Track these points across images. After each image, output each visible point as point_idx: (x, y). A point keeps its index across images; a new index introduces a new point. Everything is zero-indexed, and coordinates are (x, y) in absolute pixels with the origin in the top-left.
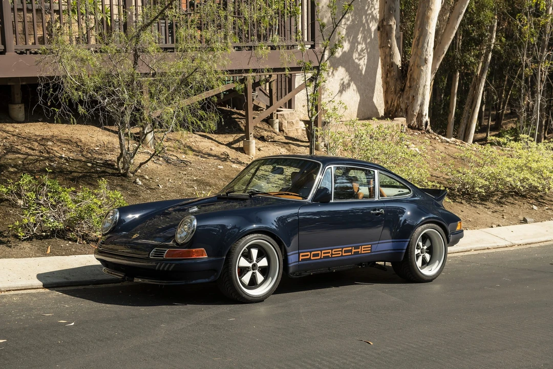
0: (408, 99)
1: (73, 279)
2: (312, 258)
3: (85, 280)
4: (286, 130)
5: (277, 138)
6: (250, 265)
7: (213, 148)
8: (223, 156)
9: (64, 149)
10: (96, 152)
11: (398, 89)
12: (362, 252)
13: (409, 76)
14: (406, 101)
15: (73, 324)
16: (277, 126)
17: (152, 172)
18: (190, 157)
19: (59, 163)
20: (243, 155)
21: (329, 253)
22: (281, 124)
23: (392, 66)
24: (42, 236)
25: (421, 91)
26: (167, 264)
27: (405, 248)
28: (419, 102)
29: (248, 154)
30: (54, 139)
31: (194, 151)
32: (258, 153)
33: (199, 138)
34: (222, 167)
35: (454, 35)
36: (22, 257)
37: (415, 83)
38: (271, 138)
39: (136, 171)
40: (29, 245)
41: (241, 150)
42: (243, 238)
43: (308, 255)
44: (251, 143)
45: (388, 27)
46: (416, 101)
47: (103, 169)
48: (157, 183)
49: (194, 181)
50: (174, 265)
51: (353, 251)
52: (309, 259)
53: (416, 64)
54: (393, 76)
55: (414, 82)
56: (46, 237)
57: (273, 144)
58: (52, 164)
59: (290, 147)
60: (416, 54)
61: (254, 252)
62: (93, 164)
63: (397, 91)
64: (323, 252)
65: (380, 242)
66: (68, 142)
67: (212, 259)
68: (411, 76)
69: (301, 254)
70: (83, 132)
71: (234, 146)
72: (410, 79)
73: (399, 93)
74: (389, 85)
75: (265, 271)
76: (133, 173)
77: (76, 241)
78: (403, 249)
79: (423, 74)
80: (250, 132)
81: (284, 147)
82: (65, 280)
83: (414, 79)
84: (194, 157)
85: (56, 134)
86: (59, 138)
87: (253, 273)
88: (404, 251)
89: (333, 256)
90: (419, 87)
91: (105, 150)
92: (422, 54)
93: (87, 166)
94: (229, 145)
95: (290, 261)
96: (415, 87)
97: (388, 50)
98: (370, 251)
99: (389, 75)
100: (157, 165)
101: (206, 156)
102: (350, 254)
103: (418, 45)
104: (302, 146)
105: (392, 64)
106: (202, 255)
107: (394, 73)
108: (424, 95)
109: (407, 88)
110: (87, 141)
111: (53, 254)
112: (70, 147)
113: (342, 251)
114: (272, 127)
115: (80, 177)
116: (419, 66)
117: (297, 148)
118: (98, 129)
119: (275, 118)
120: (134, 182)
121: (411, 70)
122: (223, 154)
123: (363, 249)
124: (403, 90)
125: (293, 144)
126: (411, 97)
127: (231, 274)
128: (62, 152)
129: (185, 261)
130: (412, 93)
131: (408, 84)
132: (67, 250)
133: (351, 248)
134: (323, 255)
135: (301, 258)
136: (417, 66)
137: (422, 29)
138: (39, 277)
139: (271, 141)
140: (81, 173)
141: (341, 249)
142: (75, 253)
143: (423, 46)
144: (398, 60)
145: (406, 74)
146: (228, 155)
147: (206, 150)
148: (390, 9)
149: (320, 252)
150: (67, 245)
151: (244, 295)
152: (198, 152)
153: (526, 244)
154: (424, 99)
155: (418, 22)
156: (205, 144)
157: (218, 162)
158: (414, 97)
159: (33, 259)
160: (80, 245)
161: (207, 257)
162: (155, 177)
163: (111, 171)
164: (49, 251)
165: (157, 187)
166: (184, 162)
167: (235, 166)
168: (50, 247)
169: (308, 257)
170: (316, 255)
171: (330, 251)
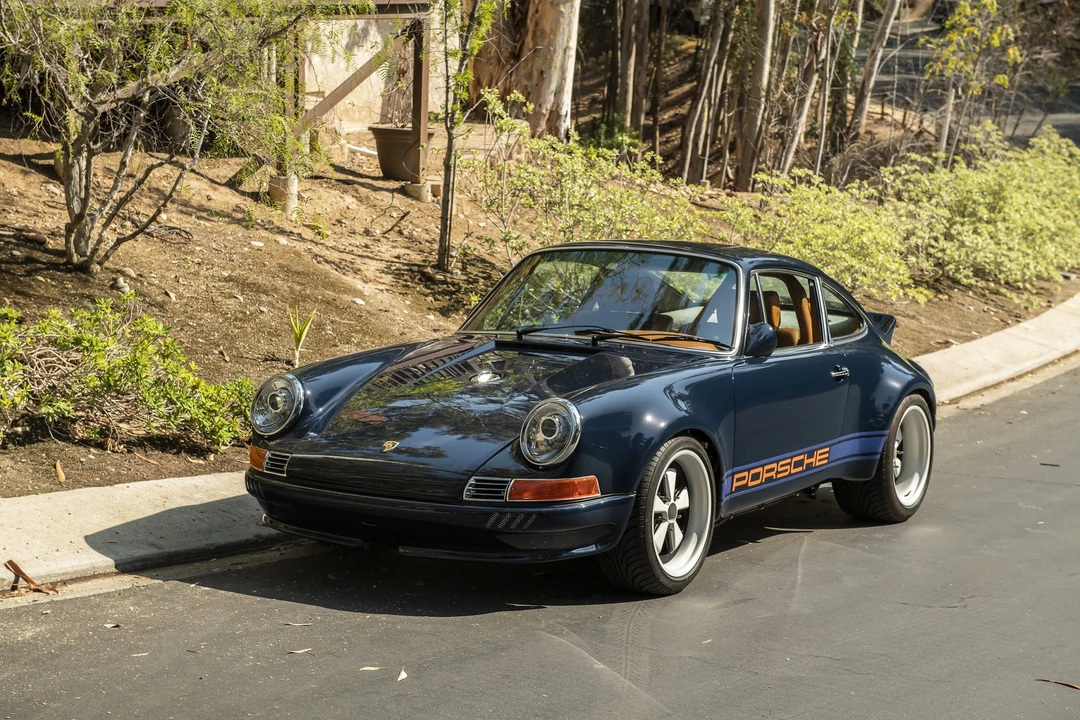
0: (529, 76)
2: (750, 484)
4: (324, 149)
5: (317, 168)
6: (666, 508)
7: (211, 196)
8: (239, 216)
11: (505, 53)
12: (818, 464)
13: (530, 24)
14: (525, 82)
15: (403, 675)
18: (177, 218)
21: (774, 469)
25: (558, 61)
26: (517, 513)
27: (880, 450)
28: (553, 86)
29: (285, 210)
31: (173, 201)
33: (169, 169)
34: (261, 244)
37: (546, 43)
39: (107, 256)
40: (9, 462)
42: (662, 448)
43: (744, 478)
44: (290, 183)
46: (546, 81)
47: (24, 252)
48: (158, 286)
49: (226, 280)
50: (534, 517)
52: (746, 486)
55: (543, 39)
56: (28, 438)
57: (321, 185)
59: (356, 191)
61: (672, 479)
63: (503, 60)
64: (766, 468)
65: (841, 438)
67: (609, 498)
68: (537, 24)
69: (736, 477)
71: (243, 187)
72: (534, 32)
73: (507, 61)
75: (684, 518)
76: (100, 264)
77: (103, 446)
78: (876, 454)
79: (564, 22)
81: (345, 192)
82: (154, 550)
83: (543, 32)
84: (184, 217)
87: (669, 525)
88: (878, 457)
90: (555, 51)
95: (723, 494)
96: (544, 52)
98: (826, 461)
101: (204, 215)
102: (800, 469)
104: (381, 189)
106: (591, 492)
108: (563, 70)
109: (526, 53)
111: (74, 483)
113: (790, 464)
116: (555, 4)
120: (111, 287)
121: (537, 11)
122: (237, 209)
123: (818, 458)
124: (516, 56)
125: (362, 185)
126: (535, 74)
129: (557, 508)
130: (539, 63)
131: (529, 42)
132: (99, 469)
133: (802, 457)
134: (766, 475)
135: (735, 485)
136: (552, 3)
141: (789, 461)
142: (120, 478)
145: (524, 20)
147: (198, 198)
149: (761, 469)
150: (91, 456)
151: (663, 577)
154: (563, 78)
157: (239, 230)
158: (542, 73)
159: (42, 498)
160: (116, 456)
161: (599, 495)
162: (145, 272)
163: (44, 257)
164: (62, 477)
165: (167, 298)
166: (178, 231)
167: (283, 240)
168: (58, 464)
169: (744, 482)
170: (756, 477)
171: (775, 465)
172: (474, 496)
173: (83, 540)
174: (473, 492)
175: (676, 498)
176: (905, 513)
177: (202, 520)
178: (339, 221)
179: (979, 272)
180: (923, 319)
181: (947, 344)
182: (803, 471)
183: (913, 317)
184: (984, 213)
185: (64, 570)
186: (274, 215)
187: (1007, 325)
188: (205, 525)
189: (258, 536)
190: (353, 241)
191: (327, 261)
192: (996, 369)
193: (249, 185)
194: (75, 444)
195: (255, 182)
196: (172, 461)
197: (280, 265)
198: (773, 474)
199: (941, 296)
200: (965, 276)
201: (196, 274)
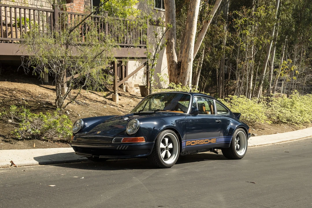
0: (182, 78)
1: (54, 160)
2: (192, 145)
3: (60, 160)
4: (129, 91)
5: (126, 94)
6: (165, 147)
7: (98, 98)
8: (103, 102)
9: (23, 95)
10: (40, 98)
11: (176, 74)
12: (213, 142)
13: (182, 67)
14: (181, 80)
15: (83, 178)
16: (124, 89)
17: (72, 108)
18: (87, 102)
19: (23, 102)
20: (112, 102)
21: (199, 142)
22: (127, 88)
23: (173, 62)
24: (28, 138)
25: (188, 75)
26: (124, 146)
27: (231, 141)
28: (187, 80)
29: (115, 102)
30: (16, 90)
31: (88, 99)
32: (120, 101)
33: (89, 93)
34: (106, 107)
35: (198, 49)
36: (21, 149)
37: (185, 71)
38: (124, 94)
39: (65, 107)
40: (22, 143)
41: (111, 99)
42: (163, 132)
43: (190, 143)
44: (116, 96)
45: (171, 43)
46: (186, 79)
47: (47, 106)
48: (77, 113)
49: (94, 113)
50: (128, 146)
51: (209, 141)
52: (190, 145)
53: (185, 61)
54: (174, 67)
55: (184, 70)
56: (30, 139)
57: (126, 97)
58: (19, 102)
59: (134, 99)
60: (185, 56)
61: (167, 140)
62: (40, 103)
63: (176, 75)
64: (196, 141)
65: (220, 137)
66: (24, 92)
67: (148, 143)
68: (183, 67)
69: (187, 142)
70: (30, 87)
71: (107, 97)
72: (183, 69)
73: (177, 75)
74: (172, 72)
75: (171, 151)
76: (64, 108)
77: (47, 141)
79: (189, 66)
80: (116, 90)
81: (131, 99)
82: (50, 161)
83: (184, 69)
84: (90, 102)
85: (16, 87)
86: (19, 89)
87: (166, 151)
88: (230, 142)
89: (200, 144)
90: (187, 73)
91: (44, 97)
92: (188, 56)
93: (38, 104)
94: (104, 97)
95: (183, 146)
96: (185, 73)
97: (171, 54)
98: (215, 142)
99: (171, 67)
100: (73, 105)
101: (95, 102)
103: (186, 52)
104: (140, 98)
105: (173, 61)
106: (143, 141)
107: (174, 66)
109: (181, 73)
110: (34, 92)
111: (37, 147)
112: (26, 95)
113: (204, 141)
114: (122, 89)
115: (36, 109)
116: (187, 62)
117: (138, 99)
118: (38, 86)
119: (124, 85)
120: (65, 113)
121: (183, 64)
122: (103, 101)
123: (213, 141)
124: (179, 74)
125: (135, 98)
126: (183, 78)
127: (157, 151)
128: (22, 97)
129: (134, 144)
130: (184, 75)
131: (181, 71)
132: (44, 145)
134: (196, 143)
135: (187, 144)
136: (186, 62)
137: (188, 44)
138: (35, 159)
139: (124, 96)
140: (36, 107)
141: (204, 140)
142: (49, 147)
143: (189, 53)
144: (176, 59)
145: (180, 66)
146: (106, 102)
147: (94, 98)
148: (172, 34)
149: (195, 141)
150: (44, 143)
151: (163, 164)
152: (91, 100)
153: (260, 145)
154: (189, 78)
155: (186, 41)
156: (93, 96)
157: (102, 105)
159: (27, 150)
160: (50, 143)
161: (145, 142)
162: (75, 111)
163: (51, 107)
164: (35, 146)
165: (78, 116)
166: (86, 104)
167: (111, 106)
168: (34, 144)
169: (190, 144)
170: (193, 143)
171: (199, 141)
172: (114, 142)
173: (33, 158)
174: (114, 141)
175: (168, 145)
176: (240, 157)
177: (66, 156)
178: (128, 104)
179: (288, 120)
180: (272, 129)
181: (276, 133)
182: (208, 143)
183: (269, 128)
184: (289, 106)
185: (24, 164)
186: (113, 103)
187: (293, 130)
188: (65, 157)
189: (78, 159)
190: (130, 108)
191: (121, 111)
192: (287, 138)
193: (108, 97)
194: (41, 140)
195: (110, 96)
196: (64, 144)
197: (109, 111)
198: (199, 143)
199: (278, 125)
200: (284, 120)
201: (88, 112)
